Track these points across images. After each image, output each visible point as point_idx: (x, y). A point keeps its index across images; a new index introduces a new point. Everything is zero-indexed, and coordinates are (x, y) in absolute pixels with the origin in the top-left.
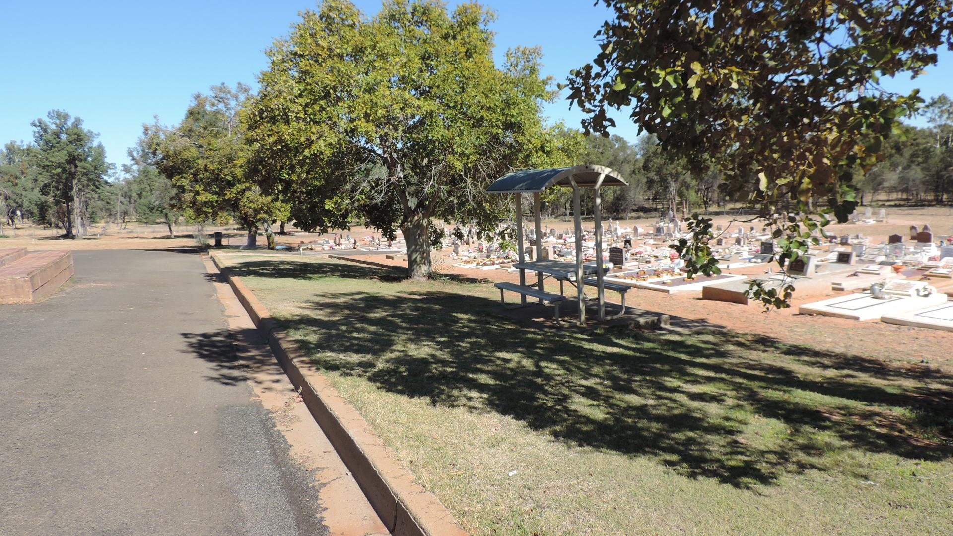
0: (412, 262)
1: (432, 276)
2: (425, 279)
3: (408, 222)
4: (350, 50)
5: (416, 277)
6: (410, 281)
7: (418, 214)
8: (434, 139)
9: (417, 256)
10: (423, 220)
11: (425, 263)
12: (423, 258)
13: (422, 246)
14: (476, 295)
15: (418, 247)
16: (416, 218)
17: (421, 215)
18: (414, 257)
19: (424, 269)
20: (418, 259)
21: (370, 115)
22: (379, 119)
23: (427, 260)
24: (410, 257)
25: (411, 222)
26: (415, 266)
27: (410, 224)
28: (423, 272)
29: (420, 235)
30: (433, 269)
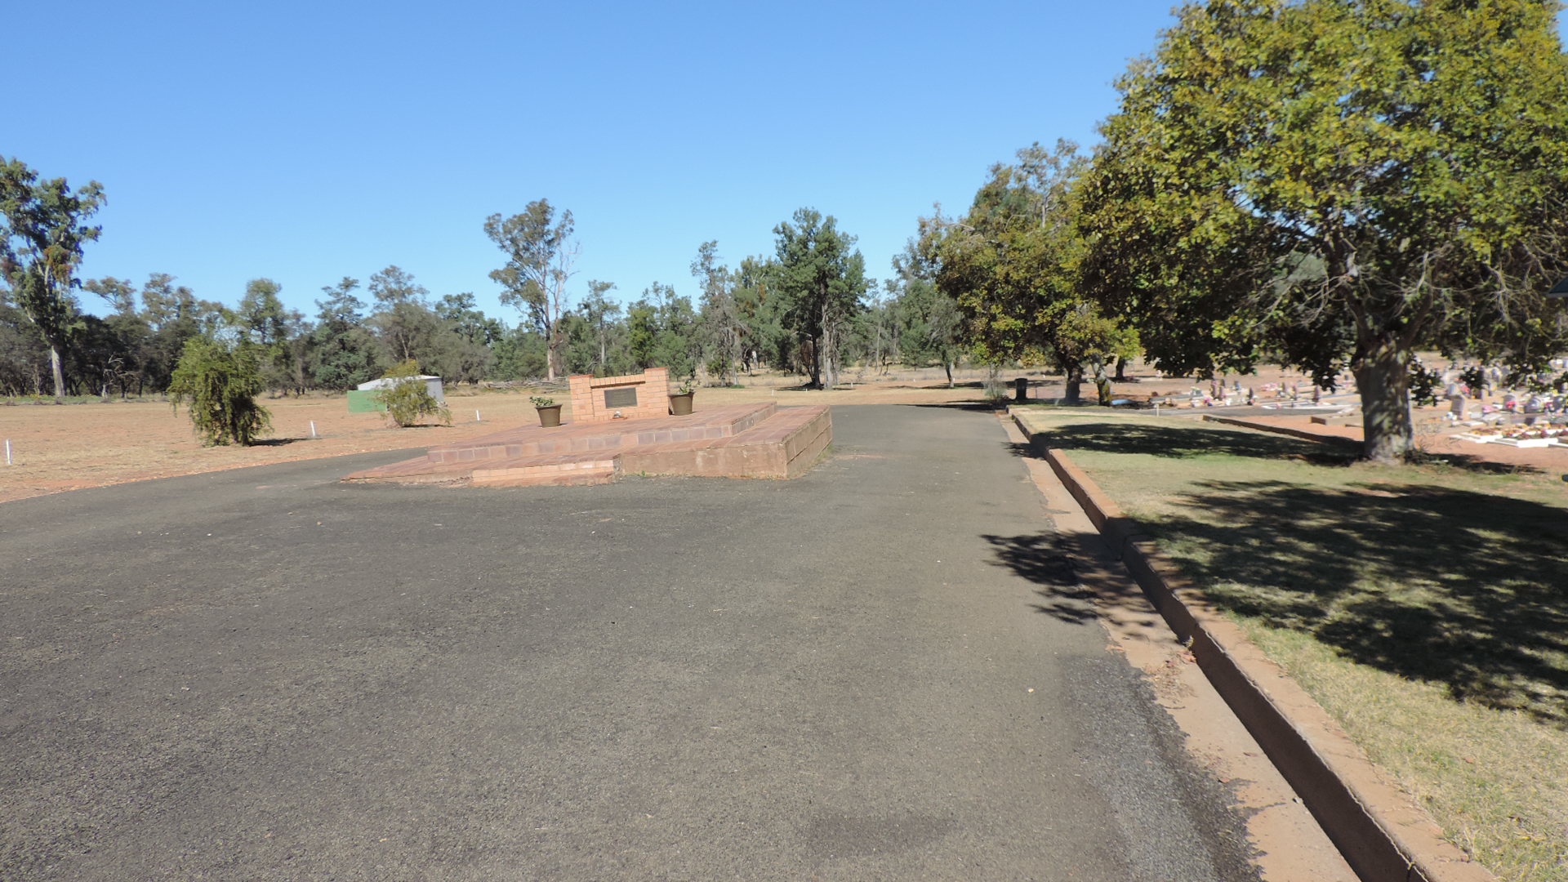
0: (1371, 430)
1: (1412, 457)
2: (1398, 461)
3: (1366, 357)
4: (1263, 57)
5: (1379, 457)
6: (1370, 463)
7: (1388, 341)
8: (1430, 200)
9: (1384, 420)
10: (1397, 352)
11: (1398, 433)
12: (1394, 422)
13: (1394, 400)
14: (1514, 495)
15: (1386, 403)
16: (1384, 349)
17: (1393, 343)
18: (1377, 420)
19: (1398, 443)
20: (1386, 425)
21: (1301, 167)
22: (1319, 172)
23: (1402, 425)
24: (1368, 421)
25: (1373, 356)
26: (1379, 438)
27: (1369, 360)
28: (1395, 449)
29: (1390, 381)
30: (1415, 443)
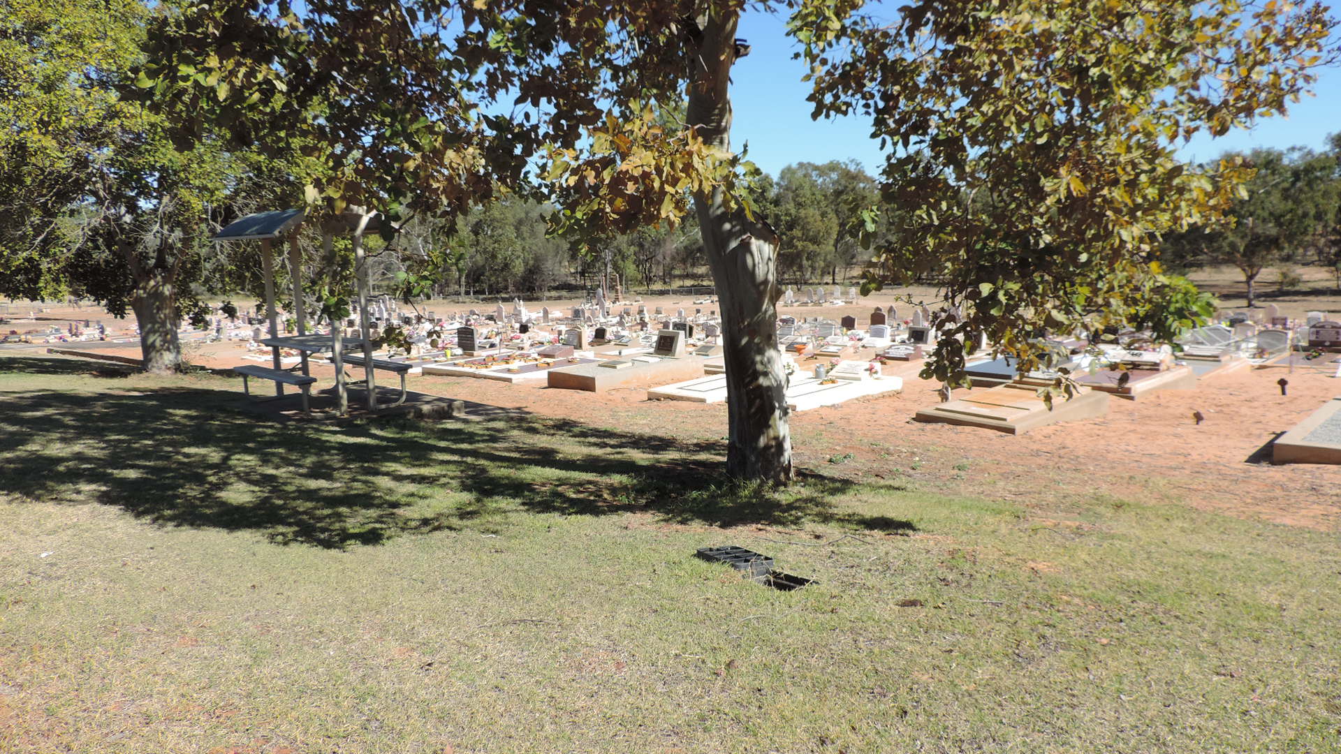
0: (148, 349)
1: (180, 368)
2: (169, 372)
3: (138, 288)
5: (154, 370)
6: (145, 374)
7: (155, 276)
9: (156, 339)
10: (163, 285)
11: (168, 349)
12: (165, 341)
13: (163, 324)
15: (157, 326)
16: (152, 283)
17: (159, 278)
18: (151, 340)
19: (169, 357)
20: (158, 343)
23: (172, 343)
24: (144, 341)
25: (144, 288)
26: (153, 354)
27: (142, 292)
28: (167, 362)
29: (159, 309)
30: (181, 358)
